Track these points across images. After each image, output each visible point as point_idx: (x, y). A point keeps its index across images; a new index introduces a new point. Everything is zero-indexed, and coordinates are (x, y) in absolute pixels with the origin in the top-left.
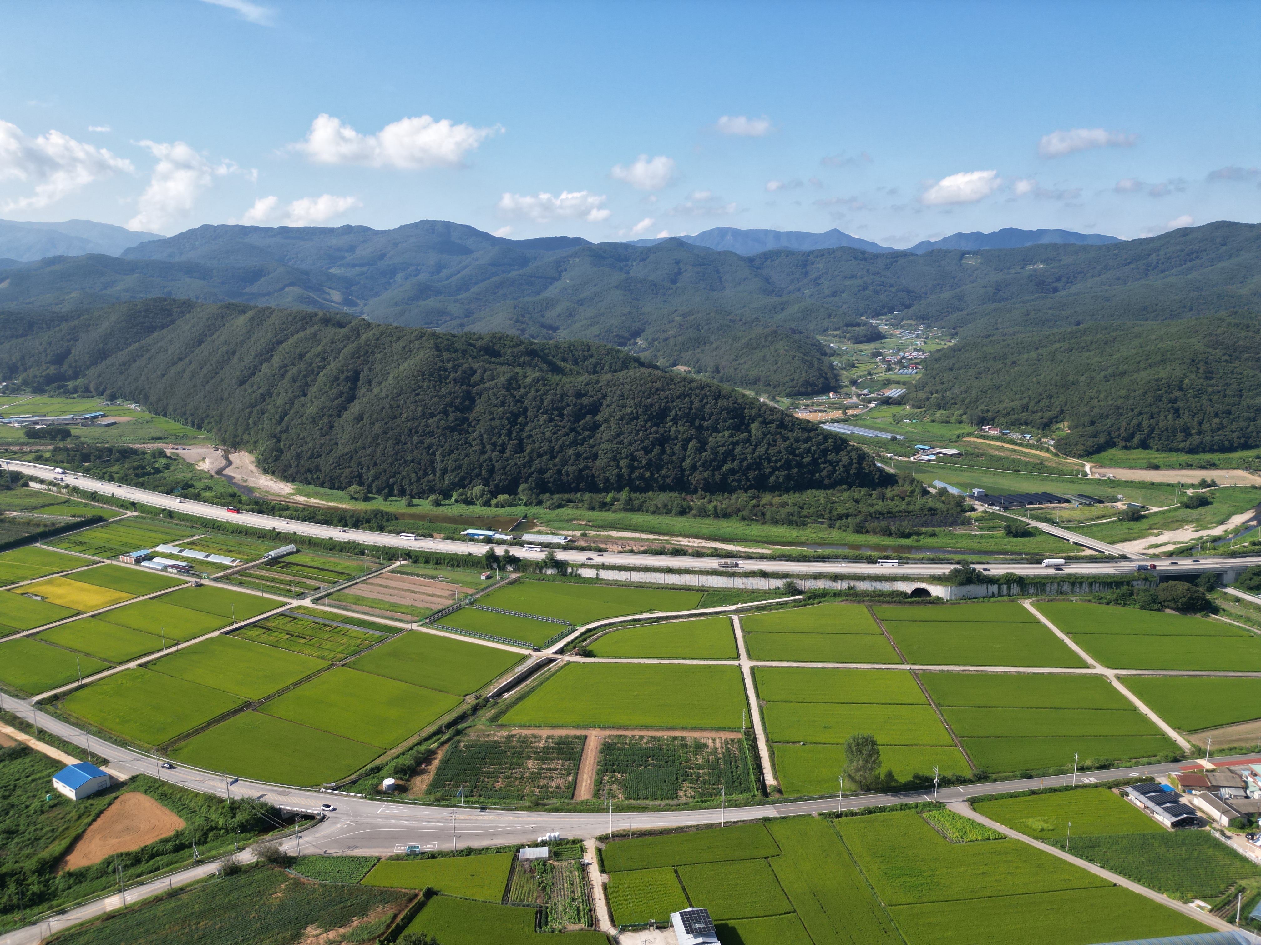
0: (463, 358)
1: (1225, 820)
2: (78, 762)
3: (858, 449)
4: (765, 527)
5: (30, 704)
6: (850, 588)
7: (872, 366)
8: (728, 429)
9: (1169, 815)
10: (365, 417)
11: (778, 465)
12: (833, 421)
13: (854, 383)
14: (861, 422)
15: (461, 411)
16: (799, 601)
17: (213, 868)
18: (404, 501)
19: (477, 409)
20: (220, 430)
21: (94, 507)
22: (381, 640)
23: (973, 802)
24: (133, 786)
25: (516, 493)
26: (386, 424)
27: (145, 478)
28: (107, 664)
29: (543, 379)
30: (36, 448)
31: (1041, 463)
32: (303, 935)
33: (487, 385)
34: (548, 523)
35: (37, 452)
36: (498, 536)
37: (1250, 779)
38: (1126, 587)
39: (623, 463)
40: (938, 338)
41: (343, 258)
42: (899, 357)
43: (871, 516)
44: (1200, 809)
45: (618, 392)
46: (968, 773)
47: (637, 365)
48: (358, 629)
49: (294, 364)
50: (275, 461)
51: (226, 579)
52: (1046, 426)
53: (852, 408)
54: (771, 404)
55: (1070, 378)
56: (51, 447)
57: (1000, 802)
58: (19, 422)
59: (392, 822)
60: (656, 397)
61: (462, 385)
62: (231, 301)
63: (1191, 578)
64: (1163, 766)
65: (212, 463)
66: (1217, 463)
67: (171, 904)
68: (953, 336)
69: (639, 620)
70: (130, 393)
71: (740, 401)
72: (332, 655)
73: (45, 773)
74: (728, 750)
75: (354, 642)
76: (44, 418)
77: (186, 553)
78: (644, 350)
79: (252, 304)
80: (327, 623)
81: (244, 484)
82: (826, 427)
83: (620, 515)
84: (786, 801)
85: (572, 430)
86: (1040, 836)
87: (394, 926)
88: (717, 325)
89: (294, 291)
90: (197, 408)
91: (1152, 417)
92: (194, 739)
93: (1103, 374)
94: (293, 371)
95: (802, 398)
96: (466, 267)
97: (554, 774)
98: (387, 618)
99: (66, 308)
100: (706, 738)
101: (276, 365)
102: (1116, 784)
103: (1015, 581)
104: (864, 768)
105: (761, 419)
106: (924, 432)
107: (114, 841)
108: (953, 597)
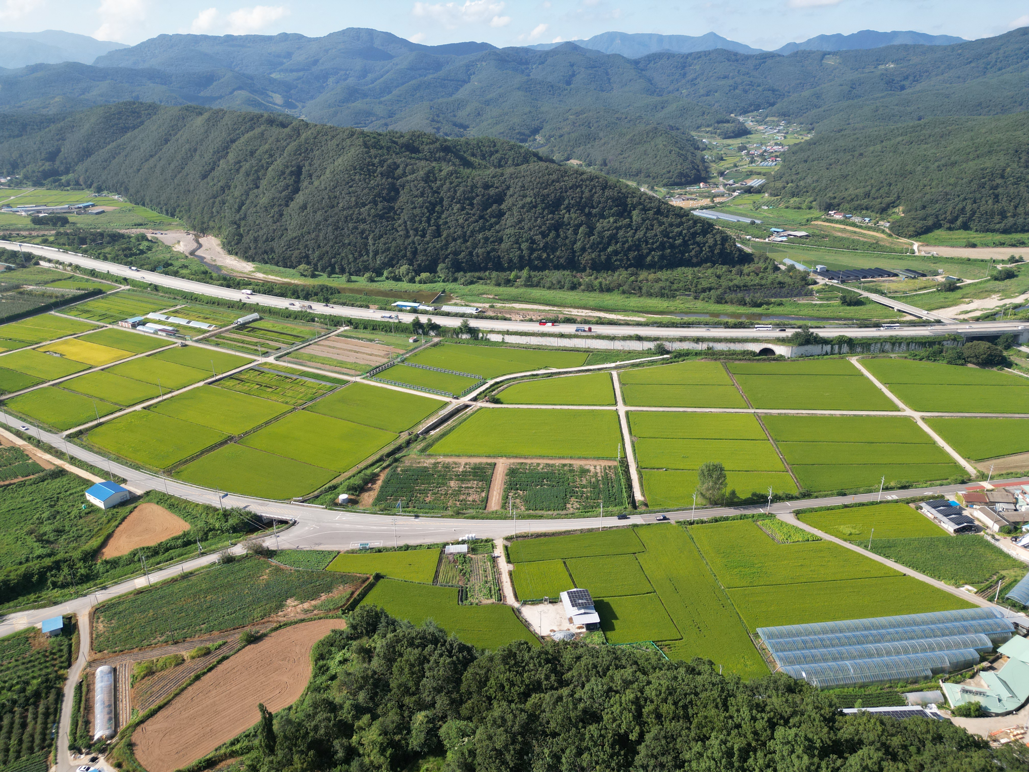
0: (388, 154)
1: (996, 527)
2: (103, 481)
3: (722, 232)
4: (641, 299)
5: (61, 437)
6: (709, 349)
7: (738, 159)
8: (613, 215)
9: (953, 524)
10: (309, 206)
11: (654, 246)
12: (702, 208)
13: (722, 174)
14: (726, 209)
15: (388, 201)
16: (667, 359)
17: (214, 558)
18: (344, 278)
19: (401, 199)
20: (189, 217)
21: (94, 282)
22: (332, 390)
23: (798, 513)
24: (147, 499)
25: (435, 272)
26: (326, 212)
27: (133, 258)
28: (118, 407)
29: (456, 172)
30: (42, 233)
31: (877, 243)
32: (284, 605)
33: (409, 178)
34: (462, 296)
35: (43, 236)
36: (422, 307)
37: (1020, 497)
38: (937, 346)
39: (524, 246)
40: (797, 133)
41: (282, 64)
42: (761, 151)
43: (730, 289)
44: (978, 519)
45: (520, 184)
46: (795, 492)
47: (536, 159)
48: (313, 380)
49: (246, 160)
50: (237, 244)
51: (205, 340)
52: (884, 211)
53: (719, 196)
54: (650, 193)
55: (908, 168)
56: (53, 232)
57: (819, 513)
58: (25, 211)
59: (347, 526)
60: (552, 188)
61: (387, 178)
62: (189, 104)
63: (992, 338)
64: (953, 487)
65: (185, 246)
66: (1026, 241)
67: (184, 584)
68: (810, 131)
69: (537, 375)
70: (113, 186)
71: (624, 191)
72: (293, 401)
73: (79, 489)
74: (606, 474)
75: (310, 391)
76: (45, 208)
77: (172, 320)
78: (542, 146)
79: (207, 107)
80: (289, 376)
81: (214, 263)
82: (696, 213)
83: (522, 290)
84: (650, 512)
85: (481, 217)
86: (849, 538)
87: (352, 600)
88: (606, 122)
89: (242, 94)
90: (169, 199)
91: (975, 202)
92: (191, 464)
93: (936, 164)
94: (246, 166)
95: (676, 187)
96: (387, 72)
97: (471, 491)
98: (336, 372)
99: (52, 111)
100: (589, 465)
101: (231, 161)
102: (913, 501)
103: (845, 342)
104: (713, 488)
105: (641, 207)
106: (779, 217)
107: (137, 539)
108: (793, 355)
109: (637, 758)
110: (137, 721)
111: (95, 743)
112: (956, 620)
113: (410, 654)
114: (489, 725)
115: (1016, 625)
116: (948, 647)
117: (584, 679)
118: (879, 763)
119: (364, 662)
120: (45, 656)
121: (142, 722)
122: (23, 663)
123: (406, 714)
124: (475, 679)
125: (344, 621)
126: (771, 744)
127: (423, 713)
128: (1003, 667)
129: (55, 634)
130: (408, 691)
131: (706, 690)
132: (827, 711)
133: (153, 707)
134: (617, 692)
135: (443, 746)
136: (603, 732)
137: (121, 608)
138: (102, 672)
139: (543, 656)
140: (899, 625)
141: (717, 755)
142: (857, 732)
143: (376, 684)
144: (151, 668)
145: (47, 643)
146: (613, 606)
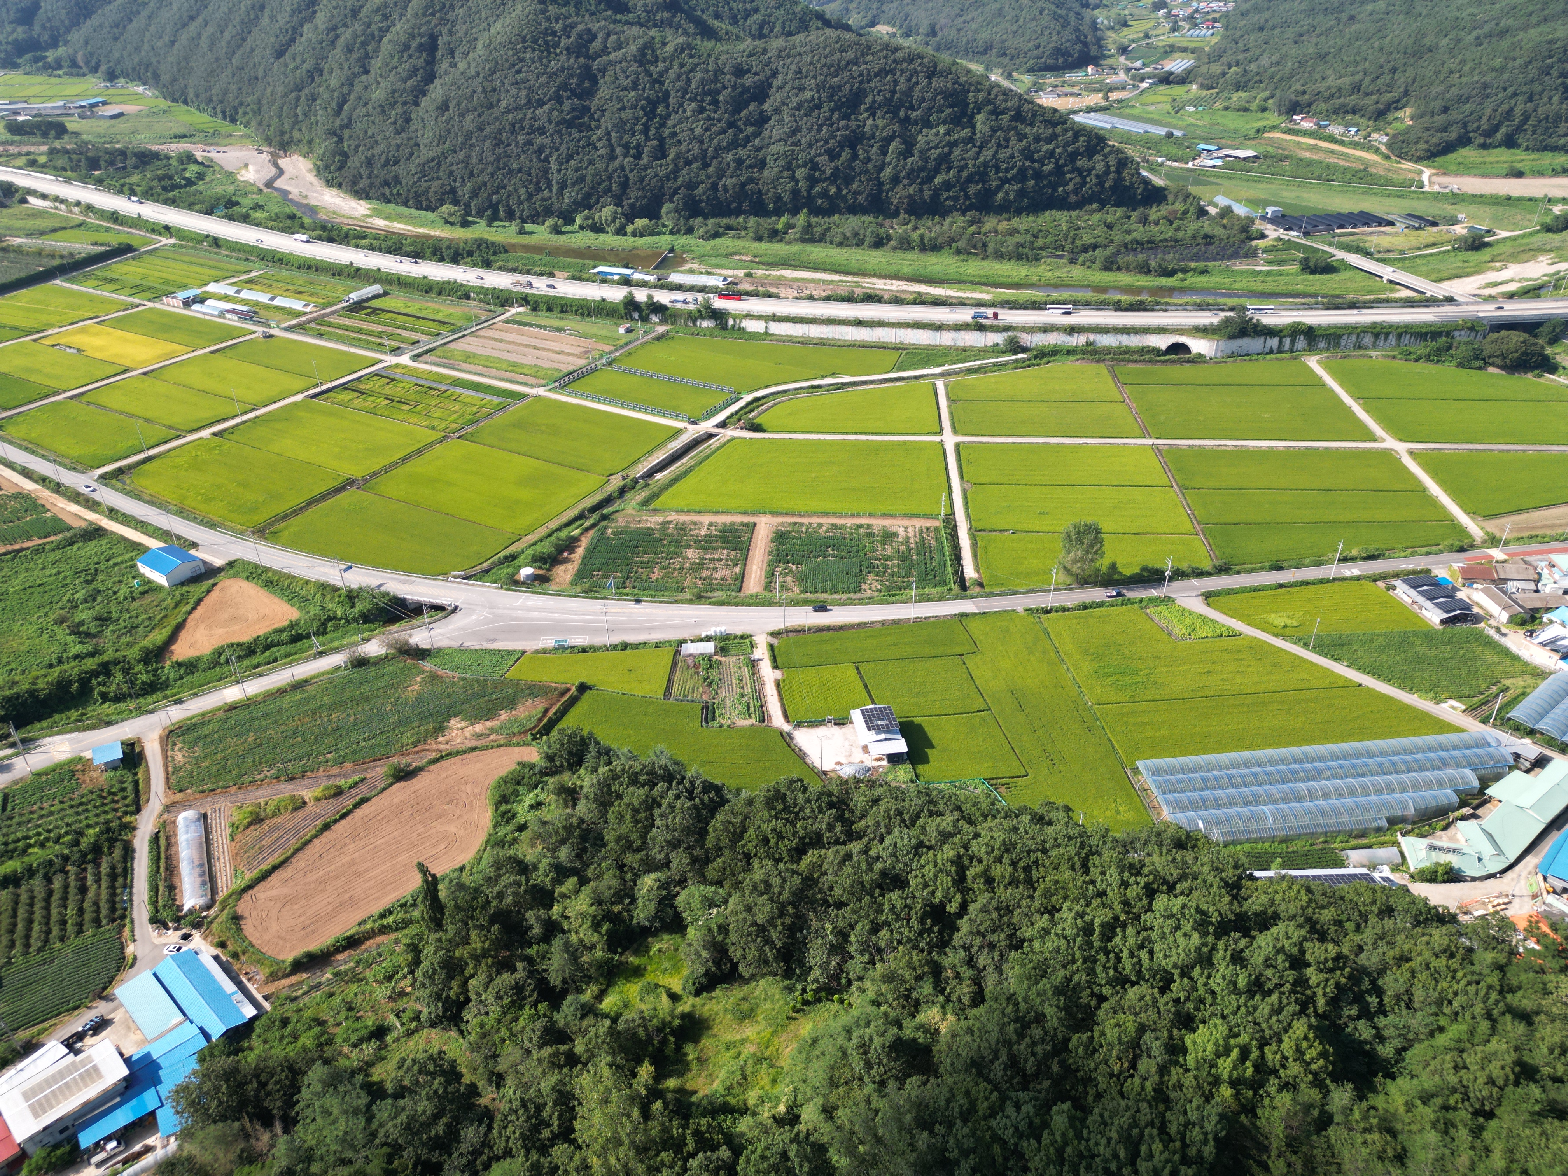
0: (577, 14)
1: (1504, 617)
2: (163, 545)
3: (1119, 151)
4: (986, 263)
5: (92, 478)
6: (1088, 344)
7: (1152, 24)
8: (944, 122)
9: (1440, 611)
10: (451, 105)
11: (1009, 175)
12: (1090, 110)
13: (1124, 50)
14: (1128, 111)
15: (580, 97)
16: (1023, 361)
17: (338, 659)
18: (513, 227)
19: (600, 94)
20: (260, 124)
21: (118, 232)
22: (502, 408)
23: (1208, 596)
24: (231, 572)
25: (659, 217)
26: (480, 115)
27: (176, 193)
28: (175, 433)
29: (690, 47)
30: (26, 149)
31: (1365, 170)
32: (446, 728)
33: (612, 57)
34: (702, 258)
35: (27, 154)
36: (637, 276)
37: (1545, 573)
38: (1444, 339)
39: (800, 173)
42: (1190, 10)
43: (1126, 247)
44: (1478, 604)
45: (794, 67)
46: (1207, 565)
47: (820, 24)
48: (472, 393)
49: (345, 25)
50: (340, 169)
51: (300, 328)
52: (1381, 115)
53: (1117, 89)
54: (1006, 84)
55: (1427, 41)
56: (45, 148)
57: (1240, 596)
59: (535, 614)
60: (846, 74)
61: (577, 57)
63: (1530, 326)
64: (1446, 556)
65: (257, 171)
67: (297, 696)
69: (819, 386)
70: (134, 69)
71: (963, 80)
72: (443, 425)
73: (127, 557)
74: (923, 539)
75: (468, 410)
76: (25, 106)
77: (245, 294)
80: (434, 385)
81: (305, 202)
82: (1079, 118)
83: (796, 248)
84: (987, 595)
85: (731, 125)
86: (1282, 633)
87: (546, 720)
90: (225, 92)
91: (1531, 99)
92: (293, 521)
93: (1474, 34)
94: (346, 35)
95: (1049, 74)
97: (718, 565)
98: (506, 380)
100: (897, 526)
101: (322, 27)
102: (1383, 577)
103: (1302, 332)
104: (1083, 559)
105: (989, 107)
106: (1212, 125)
107: (221, 631)
108: (1219, 354)
109: (956, 935)
110: (243, 885)
111: (186, 916)
112: (1430, 749)
113: (633, 795)
114: (747, 892)
115: (1517, 756)
116: (1416, 787)
117: (883, 830)
118: (1301, 944)
119: (566, 806)
120: (101, 797)
121: (250, 887)
122: (72, 807)
123: (629, 877)
124: (726, 830)
125: (535, 749)
126: (1147, 918)
127: (653, 876)
128: (1491, 816)
129: (112, 766)
130: (631, 846)
131: (1059, 846)
132: (1230, 874)
133: (265, 867)
134: (930, 848)
135: (682, 919)
136: (909, 901)
137: (206, 730)
138: (186, 819)
139: (825, 798)
140: (1345, 756)
141: (1070, 932)
142: (1272, 902)
143: (585, 836)
144: (258, 814)
145: (103, 779)
146: (927, 729)
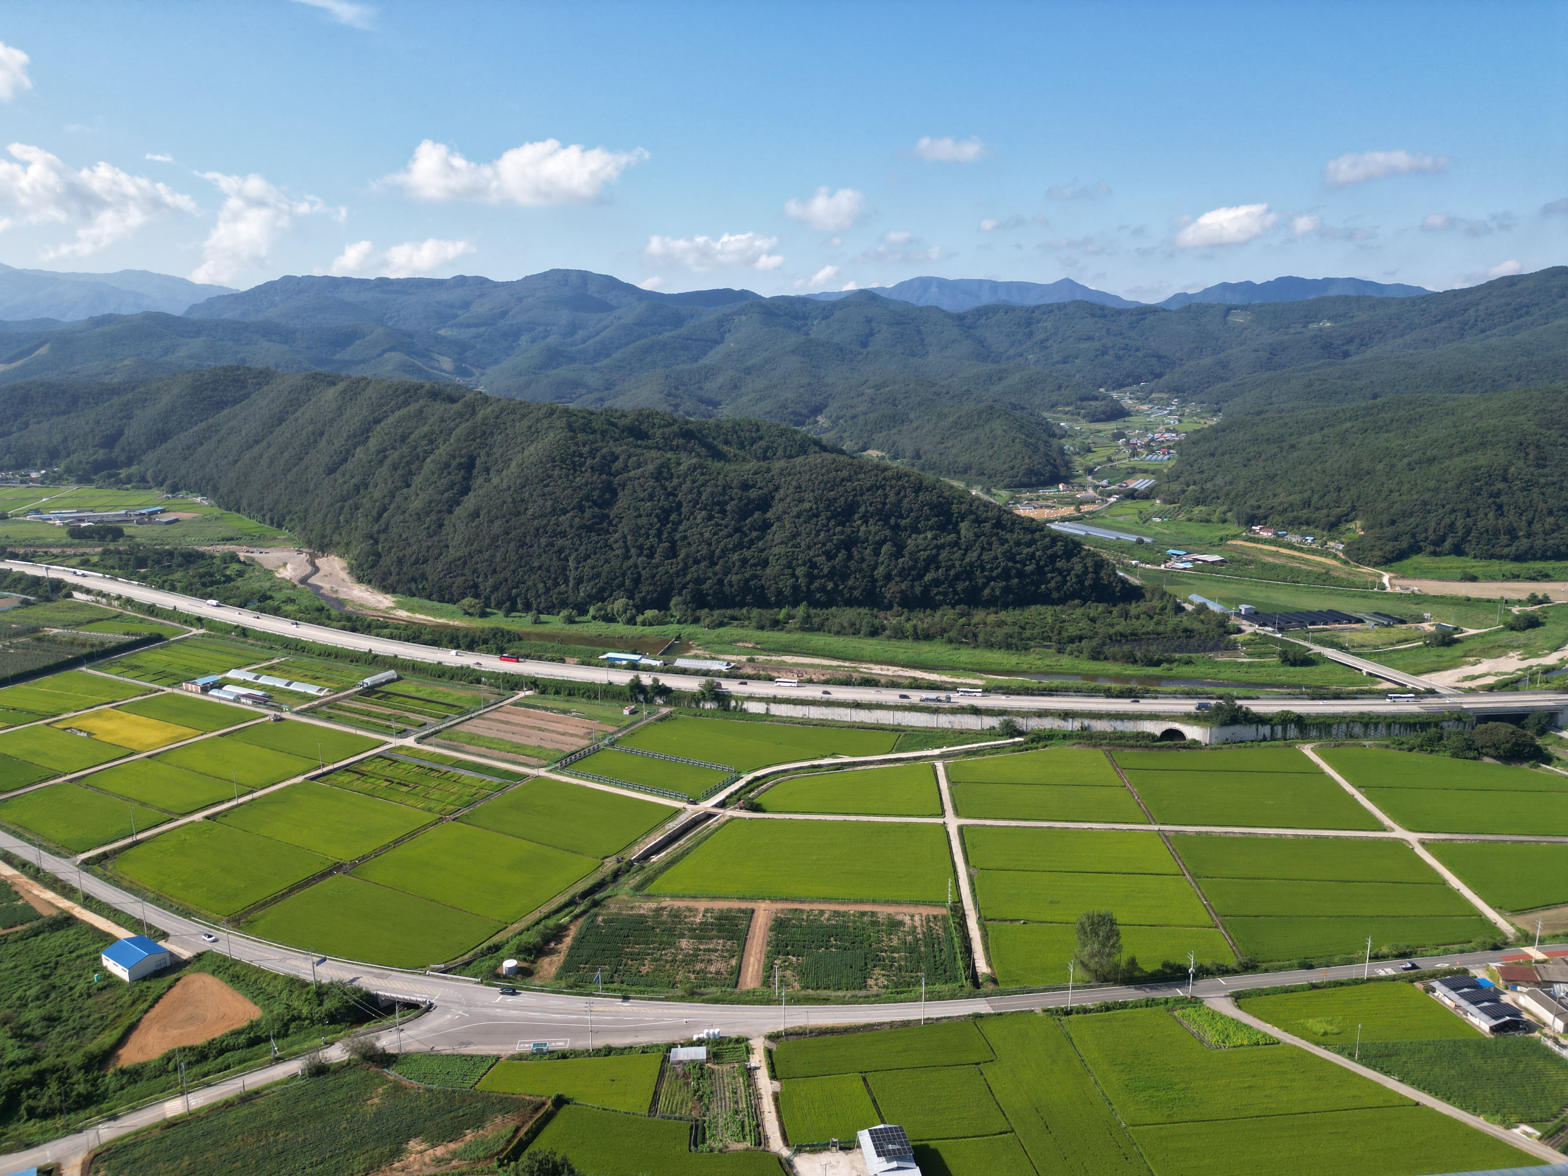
0: (603, 441)
1: (1559, 1025)
2: (132, 935)
3: (1094, 555)
4: (977, 652)
5: (74, 863)
6: (1083, 729)
7: (1112, 451)
8: (931, 529)
9: (1486, 1017)
10: (482, 513)
11: (994, 574)
12: (1064, 519)
13: (1090, 471)
14: (1099, 521)
15: (600, 506)
16: (1019, 744)
17: (295, 1066)
18: (529, 617)
19: (619, 504)
20: (304, 529)
21: (152, 623)
22: (501, 789)
23: (1238, 998)
24: (198, 965)
25: (667, 609)
26: (507, 521)
27: (214, 588)
28: (167, 816)
29: (701, 466)
30: (81, 550)
31: (1326, 573)
32: (404, 1151)
33: (632, 474)
34: (706, 645)
35: (82, 555)
36: (644, 661)
38: (1433, 729)
39: (800, 571)
40: (1197, 415)
41: (455, 316)
42: (1146, 440)
43: (1111, 639)
44: (1526, 1010)
45: (794, 483)
46: (1231, 962)
47: (817, 449)
48: (472, 774)
49: (394, 448)
50: (372, 567)
51: (312, 712)
52: (1333, 526)
53: (1087, 502)
54: (986, 497)
55: (1365, 465)
56: (99, 550)
57: (1272, 998)
58: (61, 519)
59: (514, 1013)
60: (841, 489)
61: (600, 474)
62: (319, 370)
63: (1517, 718)
64: (1479, 955)
65: (294, 570)
66: (1551, 573)
67: (244, 1111)
68: (1215, 413)
69: (820, 766)
70: (196, 483)
71: (947, 494)
72: (440, 807)
73: (92, 948)
74: (930, 929)
75: (467, 791)
76: (91, 514)
77: (264, 680)
78: (827, 430)
79: (343, 374)
80: (435, 767)
81: (334, 596)
82: (1055, 526)
83: (796, 636)
84: (1002, 993)
85: (737, 530)
86: (1323, 1041)
87: (515, 1141)
88: (918, 399)
89: (395, 357)
90: (276, 502)
91: (1468, 515)
92: (273, 909)
93: (1405, 461)
94: (393, 456)
95: (1024, 490)
96: (606, 328)
97: (713, 956)
98: (508, 761)
99: (117, 379)
100: (903, 914)
101: (373, 449)
102: (1420, 977)
103: (1292, 721)
104: (1100, 953)
105: (972, 517)
106: (1179, 533)
107: (176, 1032)
108: (1214, 741)
137: (137, 1153)
146: (945, 1156)
